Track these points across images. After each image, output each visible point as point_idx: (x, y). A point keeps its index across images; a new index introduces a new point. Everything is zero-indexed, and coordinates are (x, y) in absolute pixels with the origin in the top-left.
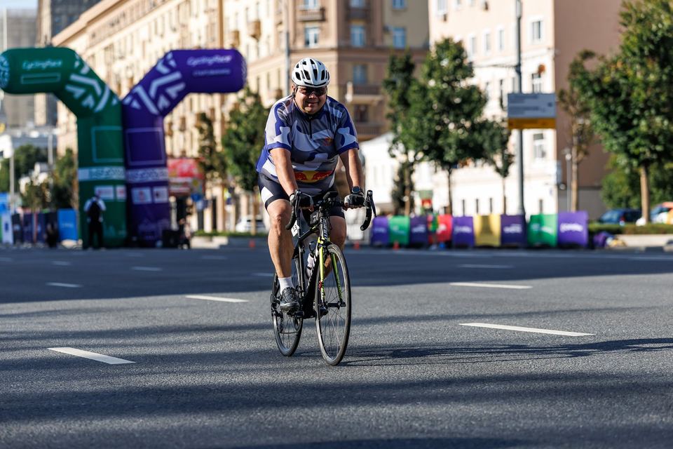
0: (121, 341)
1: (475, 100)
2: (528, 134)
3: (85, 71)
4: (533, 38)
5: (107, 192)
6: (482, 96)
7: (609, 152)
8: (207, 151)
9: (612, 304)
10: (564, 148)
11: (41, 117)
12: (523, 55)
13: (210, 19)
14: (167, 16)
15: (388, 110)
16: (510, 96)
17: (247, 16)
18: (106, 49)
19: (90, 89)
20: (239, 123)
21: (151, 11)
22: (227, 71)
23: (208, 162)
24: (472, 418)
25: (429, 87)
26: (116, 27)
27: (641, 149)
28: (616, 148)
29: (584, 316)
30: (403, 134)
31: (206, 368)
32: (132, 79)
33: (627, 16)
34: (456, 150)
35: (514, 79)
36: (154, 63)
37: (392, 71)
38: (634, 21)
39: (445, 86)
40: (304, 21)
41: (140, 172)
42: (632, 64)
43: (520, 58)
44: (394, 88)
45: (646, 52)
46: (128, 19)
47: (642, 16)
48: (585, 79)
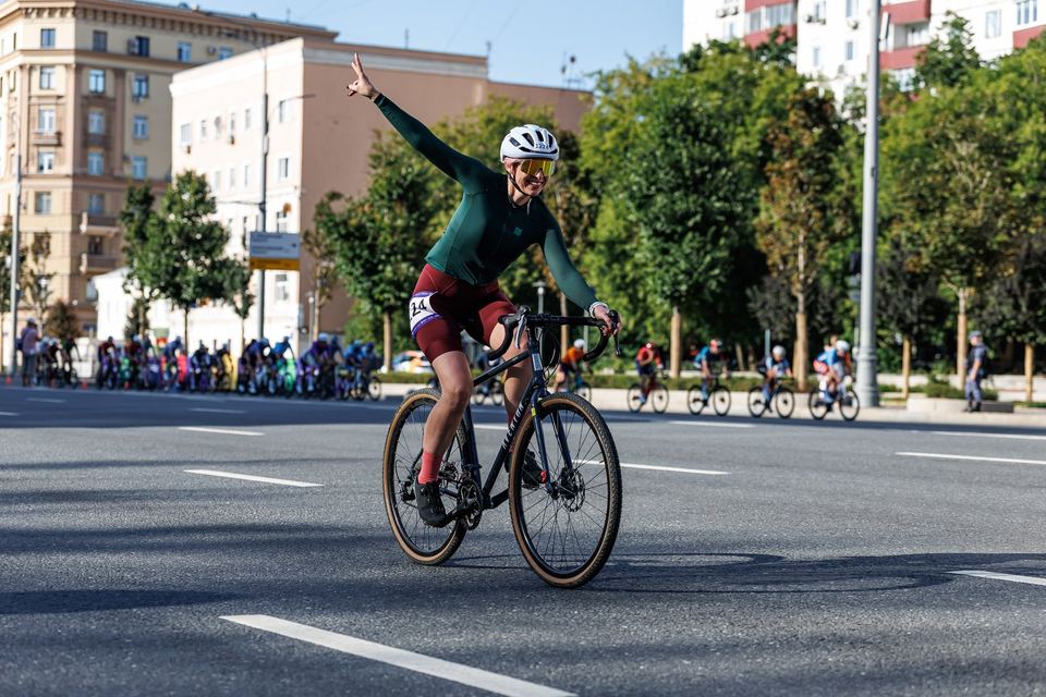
1: (215, 237)
2: (271, 274)
4: (280, 177)
6: (225, 233)
7: (353, 295)
9: (345, 455)
10: (307, 291)
12: (268, 193)
15: (124, 243)
16: (252, 233)
24: (187, 570)
25: (169, 221)
27: (386, 296)
28: (359, 293)
29: (315, 465)
30: (139, 269)
33: (376, 158)
34: (195, 288)
35: (257, 217)
37: (130, 202)
38: (383, 164)
39: (185, 220)
40: (38, 145)
42: (380, 208)
43: (265, 196)
44: (132, 221)
45: (395, 197)
47: (392, 159)
48: (331, 221)
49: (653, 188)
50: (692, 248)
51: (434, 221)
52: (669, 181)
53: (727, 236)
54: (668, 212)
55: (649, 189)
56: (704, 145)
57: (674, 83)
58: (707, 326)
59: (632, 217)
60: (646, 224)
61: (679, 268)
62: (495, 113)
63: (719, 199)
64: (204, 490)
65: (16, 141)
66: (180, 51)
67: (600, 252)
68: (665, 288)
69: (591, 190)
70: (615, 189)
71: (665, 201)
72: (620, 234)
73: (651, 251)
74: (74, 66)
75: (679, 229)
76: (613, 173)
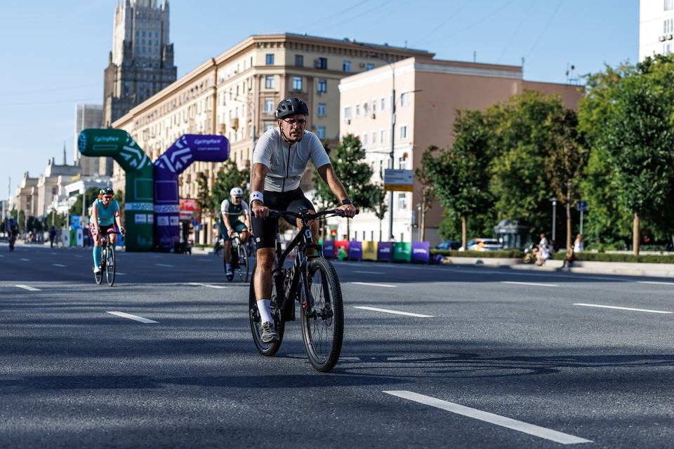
0: (150, 309)
1: (365, 172)
2: (396, 194)
3: (132, 144)
4: (401, 137)
5: (142, 218)
6: (370, 170)
7: (444, 206)
8: (203, 195)
9: (445, 299)
10: (417, 203)
11: (103, 171)
12: (395, 147)
13: (208, 116)
14: (182, 113)
15: (313, 176)
16: (386, 170)
17: (230, 116)
18: (144, 131)
19: (135, 156)
20: (223, 180)
21: (172, 110)
22: (218, 149)
23: (203, 203)
25: (338, 163)
26: (151, 119)
27: (463, 206)
28: (448, 204)
29: (428, 305)
30: (321, 191)
31: (202, 328)
32: (159, 150)
33: (458, 126)
35: (389, 161)
36: (173, 141)
38: (462, 130)
39: (348, 163)
40: (265, 120)
41: (163, 207)
42: (460, 155)
43: (393, 148)
45: (468, 149)
46: (158, 115)
47: (467, 127)
48: (431, 163)
49: (622, 143)
50: (646, 178)
51: (491, 163)
52: (632, 139)
53: (667, 171)
54: (631, 157)
55: (620, 143)
56: (653, 117)
57: (635, 80)
58: (655, 224)
59: (610, 160)
60: (618, 164)
61: (638, 190)
62: (527, 99)
63: (662, 149)
64: (366, 319)
65: (252, 118)
66: (344, 66)
67: (590, 181)
68: (630, 202)
69: (585, 144)
70: (599, 144)
71: (630, 150)
72: (602, 170)
73: (621, 180)
74: (284, 75)
75: (638, 167)
76: (598, 134)
